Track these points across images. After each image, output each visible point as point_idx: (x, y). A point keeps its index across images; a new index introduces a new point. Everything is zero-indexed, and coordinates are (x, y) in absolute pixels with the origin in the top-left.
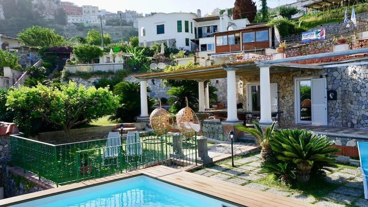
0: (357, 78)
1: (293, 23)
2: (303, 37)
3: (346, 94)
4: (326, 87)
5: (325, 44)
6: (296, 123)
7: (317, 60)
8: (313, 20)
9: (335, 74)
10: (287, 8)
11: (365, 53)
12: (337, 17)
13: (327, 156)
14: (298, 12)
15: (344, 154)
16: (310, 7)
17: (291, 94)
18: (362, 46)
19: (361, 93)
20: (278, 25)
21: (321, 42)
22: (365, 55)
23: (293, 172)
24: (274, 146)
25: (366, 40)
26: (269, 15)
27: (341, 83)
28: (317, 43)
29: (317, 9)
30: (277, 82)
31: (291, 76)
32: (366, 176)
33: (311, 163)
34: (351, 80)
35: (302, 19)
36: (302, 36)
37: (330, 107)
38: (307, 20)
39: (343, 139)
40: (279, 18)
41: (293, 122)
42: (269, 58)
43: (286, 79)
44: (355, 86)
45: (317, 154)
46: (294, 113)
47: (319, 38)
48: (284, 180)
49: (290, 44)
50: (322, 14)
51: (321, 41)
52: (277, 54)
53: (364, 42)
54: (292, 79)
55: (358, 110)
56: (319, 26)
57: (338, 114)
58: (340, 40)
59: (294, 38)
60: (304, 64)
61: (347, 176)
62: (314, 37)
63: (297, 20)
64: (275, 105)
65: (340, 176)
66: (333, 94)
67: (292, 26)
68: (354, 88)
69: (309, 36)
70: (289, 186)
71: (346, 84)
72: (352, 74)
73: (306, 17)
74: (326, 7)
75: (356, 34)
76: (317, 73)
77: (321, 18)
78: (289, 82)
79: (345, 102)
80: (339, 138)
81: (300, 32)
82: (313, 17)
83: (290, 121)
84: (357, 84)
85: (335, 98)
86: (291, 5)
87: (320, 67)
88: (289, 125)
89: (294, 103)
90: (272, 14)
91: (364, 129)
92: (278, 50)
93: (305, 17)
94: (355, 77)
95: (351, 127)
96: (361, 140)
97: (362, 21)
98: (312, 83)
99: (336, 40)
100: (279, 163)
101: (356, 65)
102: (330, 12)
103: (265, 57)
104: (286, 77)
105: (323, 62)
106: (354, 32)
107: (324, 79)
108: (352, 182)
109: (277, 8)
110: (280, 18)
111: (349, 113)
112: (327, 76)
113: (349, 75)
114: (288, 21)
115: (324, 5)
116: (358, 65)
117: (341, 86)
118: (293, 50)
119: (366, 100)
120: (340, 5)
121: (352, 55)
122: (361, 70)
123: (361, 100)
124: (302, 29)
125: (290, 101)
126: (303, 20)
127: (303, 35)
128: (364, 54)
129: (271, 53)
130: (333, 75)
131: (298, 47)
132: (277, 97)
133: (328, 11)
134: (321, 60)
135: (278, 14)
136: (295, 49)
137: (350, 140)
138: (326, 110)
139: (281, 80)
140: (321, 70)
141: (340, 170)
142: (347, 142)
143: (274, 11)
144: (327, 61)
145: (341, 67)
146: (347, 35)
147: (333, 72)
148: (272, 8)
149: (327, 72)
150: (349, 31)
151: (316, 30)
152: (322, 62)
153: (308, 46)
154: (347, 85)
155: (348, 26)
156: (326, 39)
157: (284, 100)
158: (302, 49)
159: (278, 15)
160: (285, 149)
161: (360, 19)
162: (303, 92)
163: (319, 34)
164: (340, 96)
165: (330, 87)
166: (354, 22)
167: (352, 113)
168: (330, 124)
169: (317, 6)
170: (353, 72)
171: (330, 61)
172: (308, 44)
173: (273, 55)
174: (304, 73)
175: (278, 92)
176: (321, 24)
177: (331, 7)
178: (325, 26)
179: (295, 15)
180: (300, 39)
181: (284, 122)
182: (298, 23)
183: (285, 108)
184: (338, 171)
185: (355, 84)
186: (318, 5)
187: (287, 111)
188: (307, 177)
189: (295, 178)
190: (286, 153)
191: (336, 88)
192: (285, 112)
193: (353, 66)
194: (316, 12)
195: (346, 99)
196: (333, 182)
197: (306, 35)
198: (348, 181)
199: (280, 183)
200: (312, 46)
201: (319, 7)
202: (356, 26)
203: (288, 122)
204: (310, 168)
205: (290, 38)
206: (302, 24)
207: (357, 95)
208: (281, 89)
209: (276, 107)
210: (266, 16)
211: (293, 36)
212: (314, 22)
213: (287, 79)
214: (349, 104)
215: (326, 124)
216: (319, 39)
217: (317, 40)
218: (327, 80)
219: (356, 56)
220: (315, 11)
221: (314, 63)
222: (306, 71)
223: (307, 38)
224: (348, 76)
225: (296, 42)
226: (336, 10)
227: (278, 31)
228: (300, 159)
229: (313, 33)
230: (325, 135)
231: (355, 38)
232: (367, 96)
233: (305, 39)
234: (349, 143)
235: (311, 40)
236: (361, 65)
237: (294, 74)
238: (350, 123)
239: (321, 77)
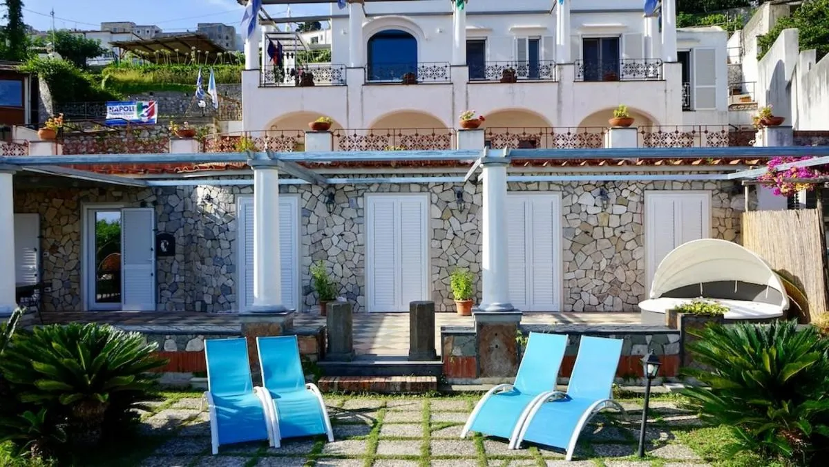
0: (213, 212)
1: (87, 76)
2: (108, 111)
3: (193, 243)
4: (153, 228)
5: (156, 135)
6: (85, 309)
7: (135, 167)
8: (134, 79)
9: (173, 200)
10: (75, 38)
11: (228, 163)
12: (183, 82)
13: (138, 378)
14: (103, 55)
15: (181, 369)
16: (128, 47)
17: (73, 240)
18: (222, 147)
19: (219, 242)
20: (48, 73)
21: (150, 130)
22: (227, 167)
23: (61, 427)
24: (12, 369)
25: (230, 137)
26: (29, 45)
27: (183, 220)
28: (140, 130)
29: (144, 57)
30: (38, 212)
31: (75, 198)
32: (217, 407)
33: (103, 398)
34: (203, 214)
35: (110, 71)
36: (106, 110)
37: (161, 270)
38: (119, 76)
39: (179, 336)
40: (52, 59)
41: (77, 308)
42: (17, 152)
43: (63, 204)
44: (210, 226)
45: (118, 377)
46: (79, 286)
47: (145, 119)
48: (38, 451)
49: (77, 124)
50: (153, 70)
51: (148, 126)
52: (40, 144)
53: (227, 141)
54: (76, 205)
55: (214, 276)
56: (146, 94)
57: (177, 285)
58: (182, 131)
59: (88, 110)
60: (104, 175)
61: (184, 414)
62: (134, 116)
63: (97, 70)
64: (31, 267)
65: (169, 416)
66: (168, 243)
67: (85, 83)
68: (207, 231)
69: (122, 111)
70: (49, 463)
71: (192, 221)
72: (204, 202)
73: (119, 68)
74: (161, 56)
75: (216, 124)
76: (134, 196)
77: (152, 78)
78: (70, 212)
79: (191, 259)
80: (172, 336)
81: (104, 99)
82: (133, 70)
83: (71, 304)
84: (212, 222)
85: (171, 251)
86: (87, 34)
87: (141, 184)
88: (67, 315)
89: (79, 262)
90: (36, 45)
91: (225, 312)
92: (42, 135)
93: (117, 67)
94: (209, 208)
95: (202, 311)
96: (214, 336)
97: (229, 100)
98: (123, 217)
99: (175, 129)
100: (27, 412)
101: (212, 185)
102: (169, 69)
103: (7, 147)
104: (62, 201)
105: (147, 172)
106: (214, 119)
107: (151, 210)
108: (192, 426)
109: (49, 32)
110: (54, 58)
111: (198, 282)
112: (155, 203)
113: (199, 204)
114: (73, 69)
115: (157, 51)
116: (215, 186)
117: (183, 227)
118: (86, 140)
119: (228, 256)
120: (189, 58)
121: (205, 165)
122: (220, 196)
123: (219, 255)
124: (108, 93)
125: (70, 258)
126: (112, 74)
127: (108, 107)
128: (226, 164)
129: (25, 140)
130: (167, 203)
131: (98, 134)
132: (38, 248)
133: (165, 66)
134: (143, 167)
135: (50, 49)
136: (88, 137)
137: (193, 338)
138: (153, 278)
139: (48, 207)
140: (144, 189)
141: (172, 403)
142: (187, 342)
143: (43, 38)
144: (157, 172)
145: (184, 186)
146: (200, 123)
147: (168, 195)
148: (40, 30)
149: (156, 195)
150: (204, 116)
151: (137, 102)
152: (145, 172)
153: (119, 135)
154: (194, 224)
155: (202, 104)
156: (159, 123)
157: (57, 255)
158: (106, 139)
159: (50, 51)
160: (40, 376)
161: (226, 95)
162: (107, 237)
163: (144, 112)
164: (181, 247)
165: (162, 227)
166: (213, 98)
167: (202, 281)
168: (162, 307)
169: (142, 50)
170: (206, 199)
171: (163, 171)
172: (120, 128)
173: (30, 143)
174: (106, 194)
175: (41, 237)
176: (152, 91)
177: (173, 59)
178: (159, 97)
179: (94, 59)
180: (101, 115)
181: (54, 309)
182: (100, 79)
183: (58, 276)
184: (167, 407)
185: (210, 223)
186: (145, 49)
187: (63, 282)
188: (95, 432)
189: (64, 441)
190: (42, 384)
191: (173, 231)
192: (57, 285)
193: (205, 186)
194: (141, 63)
195: (193, 252)
196: (154, 433)
197: (115, 108)
198: (184, 424)
199: (27, 461)
200: (129, 135)
201: (147, 53)
202: (216, 107)
203: (65, 309)
204: (104, 411)
205: (79, 111)
206: (108, 82)
207: (212, 247)
208: (49, 230)
209: (35, 273)
210: (19, 46)
211: (85, 105)
212: (137, 84)
213: (66, 205)
214: (199, 264)
215: (153, 309)
216: (145, 121)
217: (140, 122)
218: (156, 213)
219: (211, 167)
220: (138, 60)
221: (127, 172)
222: (110, 190)
223: (117, 116)
224: (196, 206)
225: (91, 121)
226: (182, 67)
227: (47, 89)
228: (78, 394)
229: (131, 106)
230: (138, 333)
231: (214, 131)
232: (230, 248)
233: (115, 116)
234: (192, 346)
235: (124, 122)
236: (221, 186)
237: (82, 194)
238: (200, 303)
239: (143, 205)
